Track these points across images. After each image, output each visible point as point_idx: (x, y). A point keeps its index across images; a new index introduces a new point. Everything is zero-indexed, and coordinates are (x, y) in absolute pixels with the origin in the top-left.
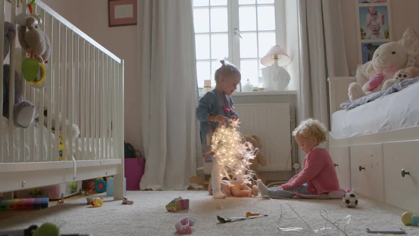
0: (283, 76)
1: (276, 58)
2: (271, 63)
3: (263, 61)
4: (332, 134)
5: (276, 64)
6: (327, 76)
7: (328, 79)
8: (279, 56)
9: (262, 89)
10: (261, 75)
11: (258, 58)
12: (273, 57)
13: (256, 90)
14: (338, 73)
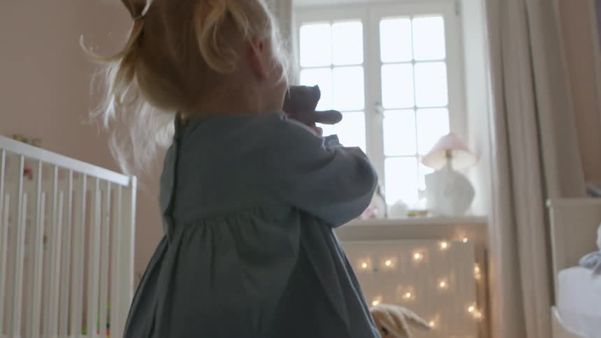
0: (462, 189)
1: (449, 155)
2: (441, 164)
3: (426, 160)
4: (560, 314)
5: (449, 166)
6: (544, 197)
7: (549, 203)
8: (454, 153)
9: (424, 213)
10: (423, 187)
11: (417, 156)
12: (444, 154)
13: (412, 214)
14: (566, 192)
